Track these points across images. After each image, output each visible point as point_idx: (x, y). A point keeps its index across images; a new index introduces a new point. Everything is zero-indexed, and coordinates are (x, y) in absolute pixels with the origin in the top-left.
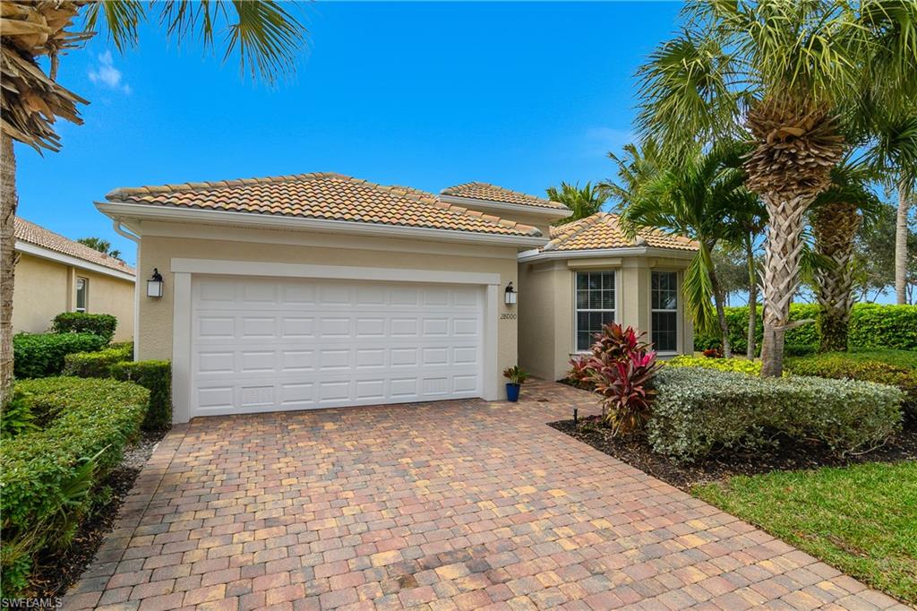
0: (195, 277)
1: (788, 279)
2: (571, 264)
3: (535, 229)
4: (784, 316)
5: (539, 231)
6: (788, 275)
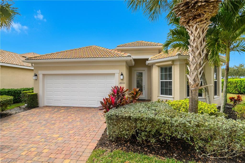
1: (195, 65)
2: (156, 64)
3: (129, 54)
4: (195, 83)
5: (130, 55)
6: (195, 63)
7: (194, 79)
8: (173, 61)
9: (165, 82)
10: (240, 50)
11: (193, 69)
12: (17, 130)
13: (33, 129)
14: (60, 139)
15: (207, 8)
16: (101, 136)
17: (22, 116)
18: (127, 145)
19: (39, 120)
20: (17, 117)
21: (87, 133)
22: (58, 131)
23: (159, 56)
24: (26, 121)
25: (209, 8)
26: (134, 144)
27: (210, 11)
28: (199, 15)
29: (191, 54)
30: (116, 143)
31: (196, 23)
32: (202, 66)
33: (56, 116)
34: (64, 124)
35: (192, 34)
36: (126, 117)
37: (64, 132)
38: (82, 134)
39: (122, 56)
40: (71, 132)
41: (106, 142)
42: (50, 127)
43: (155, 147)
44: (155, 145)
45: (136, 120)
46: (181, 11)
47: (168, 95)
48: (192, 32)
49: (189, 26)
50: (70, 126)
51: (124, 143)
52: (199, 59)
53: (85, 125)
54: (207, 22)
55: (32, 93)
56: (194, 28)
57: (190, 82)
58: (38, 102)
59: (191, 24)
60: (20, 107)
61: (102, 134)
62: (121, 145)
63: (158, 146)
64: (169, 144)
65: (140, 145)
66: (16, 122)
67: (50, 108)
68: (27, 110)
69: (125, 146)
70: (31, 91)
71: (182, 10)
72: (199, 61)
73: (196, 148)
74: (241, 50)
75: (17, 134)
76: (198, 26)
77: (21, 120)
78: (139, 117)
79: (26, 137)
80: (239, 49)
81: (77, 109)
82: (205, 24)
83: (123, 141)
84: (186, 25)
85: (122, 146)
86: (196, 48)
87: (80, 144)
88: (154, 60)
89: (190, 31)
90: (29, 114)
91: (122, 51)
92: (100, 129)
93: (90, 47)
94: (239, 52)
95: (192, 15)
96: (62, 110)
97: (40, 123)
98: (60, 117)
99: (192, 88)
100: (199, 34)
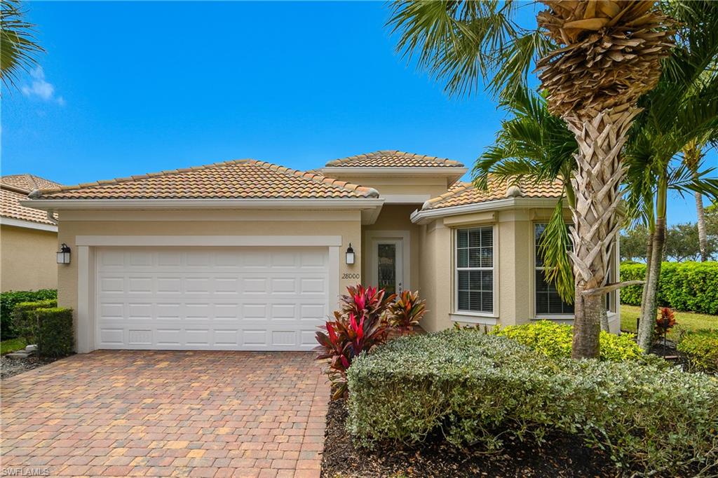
0: (93, 249)
1: (596, 226)
2: (447, 222)
3: (372, 190)
4: (594, 276)
5: (377, 191)
6: (596, 220)
7: (592, 265)
8: (497, 213)
9: (472, 272)
10: (685, 186)
11: (588, 236)
12: (36, 434)
13: (91, 428)
14: (197, 454)
15: (636, 71)
16: (323, 439)
17: (30, 387)
18: (416, 462)
19: (98, 398)
20: (14, 390)
21: (275, 432)
22: (177, 428)
23: (451, 197)
24: (53, 399)
25: (640, 71)
26: (435, 457)
27: (643, 78)
28: (613, 88)
29: (584, 195)
30: (380, 457)
31: (603, 108)
32: (612, 229)
33: (148, 380)
34: (187, 406)
35: (588, 140)
36: (417, 377)
37: (201, 432)
38: (260, 435)
39: (352, 194)
40: (223, 431)
41: (350, 455)
42: (146, 418)
43: (499, 461)
44: (495, 456)
45: (447, 385)
46: (560, 72)
47: (480, 310)
48: (587, 134)
49: (580, 117)
50: (213, 413)
51: (405, 456)
52: (605, 209)
53: (259, 407)
54: (631, 108)
55: (53, 310)
56: (596, 122)
57: (580, 275)
58: (72, 338)
59: (588, 110)
60: (8, 357)
61: (324, 434)
62: (398, 460)
63: (506, 459)
64: (533, 451)
65: (455, 460)
66: (17, 405)
67: (118, 355)
68: (37, 366)
69: (410, 464)
70: (48, 302)
71: (567, 71)
72: (606, 216)
73: (613, 458)
74: (687, 186)
75: (40, 445)
76: (606, 118)
77: (34, 400)
78: (459, 376)
79: (75, 454)
80: (682, 184)
81: (211, 357)
82: (626, 114)
83: (400, 450)
84: (571, 112)
85: (403, 466)
86: (600, 179)
87: (268, 465)
88: (438, 208)
89: (580, 129)
90: (53, 378)
91: (349, 178)
92: (309, 417)
93: (236, 163)
94: (681, 191)
95: (593, 87)
96: (159, 361)
97: (108, 406)
98: (164, 385)
99: (584, 289)
100: (607, 140)
